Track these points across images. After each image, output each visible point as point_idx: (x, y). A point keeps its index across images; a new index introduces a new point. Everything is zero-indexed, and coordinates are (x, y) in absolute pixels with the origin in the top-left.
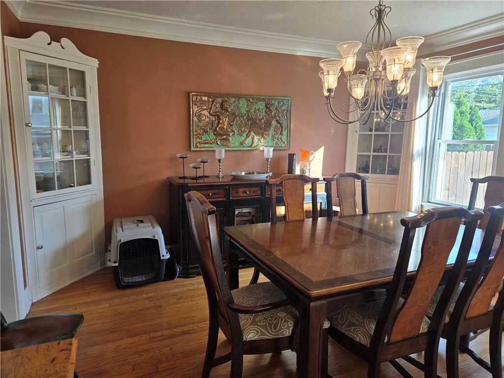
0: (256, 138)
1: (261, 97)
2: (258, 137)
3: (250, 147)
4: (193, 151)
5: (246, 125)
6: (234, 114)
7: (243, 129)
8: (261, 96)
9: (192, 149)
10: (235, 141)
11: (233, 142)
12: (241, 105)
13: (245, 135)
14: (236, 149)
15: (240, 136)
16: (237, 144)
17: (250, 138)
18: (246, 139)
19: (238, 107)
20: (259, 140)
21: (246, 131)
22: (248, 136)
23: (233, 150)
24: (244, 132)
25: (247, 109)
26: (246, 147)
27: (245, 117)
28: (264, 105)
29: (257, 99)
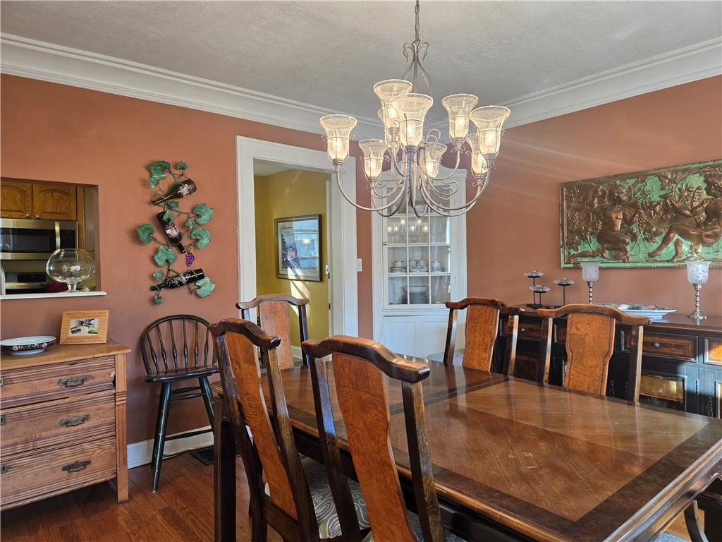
0: (685, 247)
1: (694, 166)
2: (690, 243)
3: (668, 261)
4: (565, 268)
5: (662, 220)
6: (634, 206)
7: (654, 229)
8: (695, 163)
9: (563, 265)
10: (637, 252)
11: (632, 253)
12: (648, 187)
13: (659, 240)
14: (639, 265)
15: (648, 241)
16: (642, 256)
17: (671, 246)
18: (660, 248)
19: (644, 192)
20: (691, 247)
21: (662, 233)
22: (666, 241)
23: (632, 268)
24: (656, 234)
25: (663, 193)
26: (661, 262)
27: (658, 208)
28: (702, 179)
29: (684, 171)
